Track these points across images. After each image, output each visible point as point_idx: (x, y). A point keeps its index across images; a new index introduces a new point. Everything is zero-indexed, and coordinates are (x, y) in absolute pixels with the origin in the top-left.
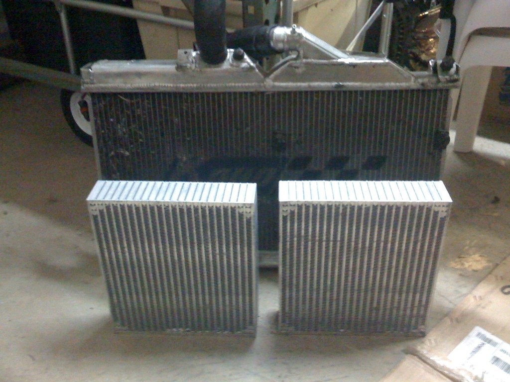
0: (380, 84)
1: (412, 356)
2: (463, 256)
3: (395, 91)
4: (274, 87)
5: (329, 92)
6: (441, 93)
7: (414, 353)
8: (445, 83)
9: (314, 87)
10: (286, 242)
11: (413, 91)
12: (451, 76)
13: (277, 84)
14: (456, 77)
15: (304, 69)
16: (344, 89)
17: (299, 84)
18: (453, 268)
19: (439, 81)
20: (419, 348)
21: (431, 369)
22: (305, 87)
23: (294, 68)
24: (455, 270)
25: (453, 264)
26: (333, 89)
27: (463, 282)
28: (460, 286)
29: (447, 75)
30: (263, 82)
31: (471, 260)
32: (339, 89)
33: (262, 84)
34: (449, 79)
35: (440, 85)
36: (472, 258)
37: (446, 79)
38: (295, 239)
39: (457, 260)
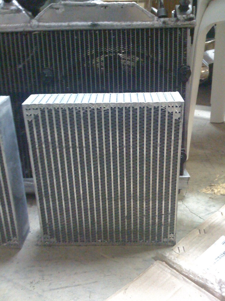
0: (129, 23)
1: (161, 262)
2: (213, 185)
3: (142, 30)
4: (38, 26)
5: (86, 31)
6: (181, 31)
7: (163, 259)
8: (183, 21)
9: (73, 26)
10: (35, 149)
11: (157, 29)
12: (187, 15)
13: (41, 24)
14: (192, 16)
15: (63, 10)
16: (99, 28)
17: (60, 24)
18: (204, 193)
19: (178, 20)
20: (167, 254)
21: (177, 273)
22: (65, 26)
23: (55, 9)
24: (206, 194)
25: (204, 190)
26: (90, 28)
27: (212, 203)
28: (210, 206)
29: (185, 14)
30: (30, 23)
31: (219, 187)
32: (95, 28)
33: (29, 25)
34: (186, 18)
35: (179, 23)
36: (220, 186)
37: (184, 18)
38: (44, 146)
39: (208, 187)
